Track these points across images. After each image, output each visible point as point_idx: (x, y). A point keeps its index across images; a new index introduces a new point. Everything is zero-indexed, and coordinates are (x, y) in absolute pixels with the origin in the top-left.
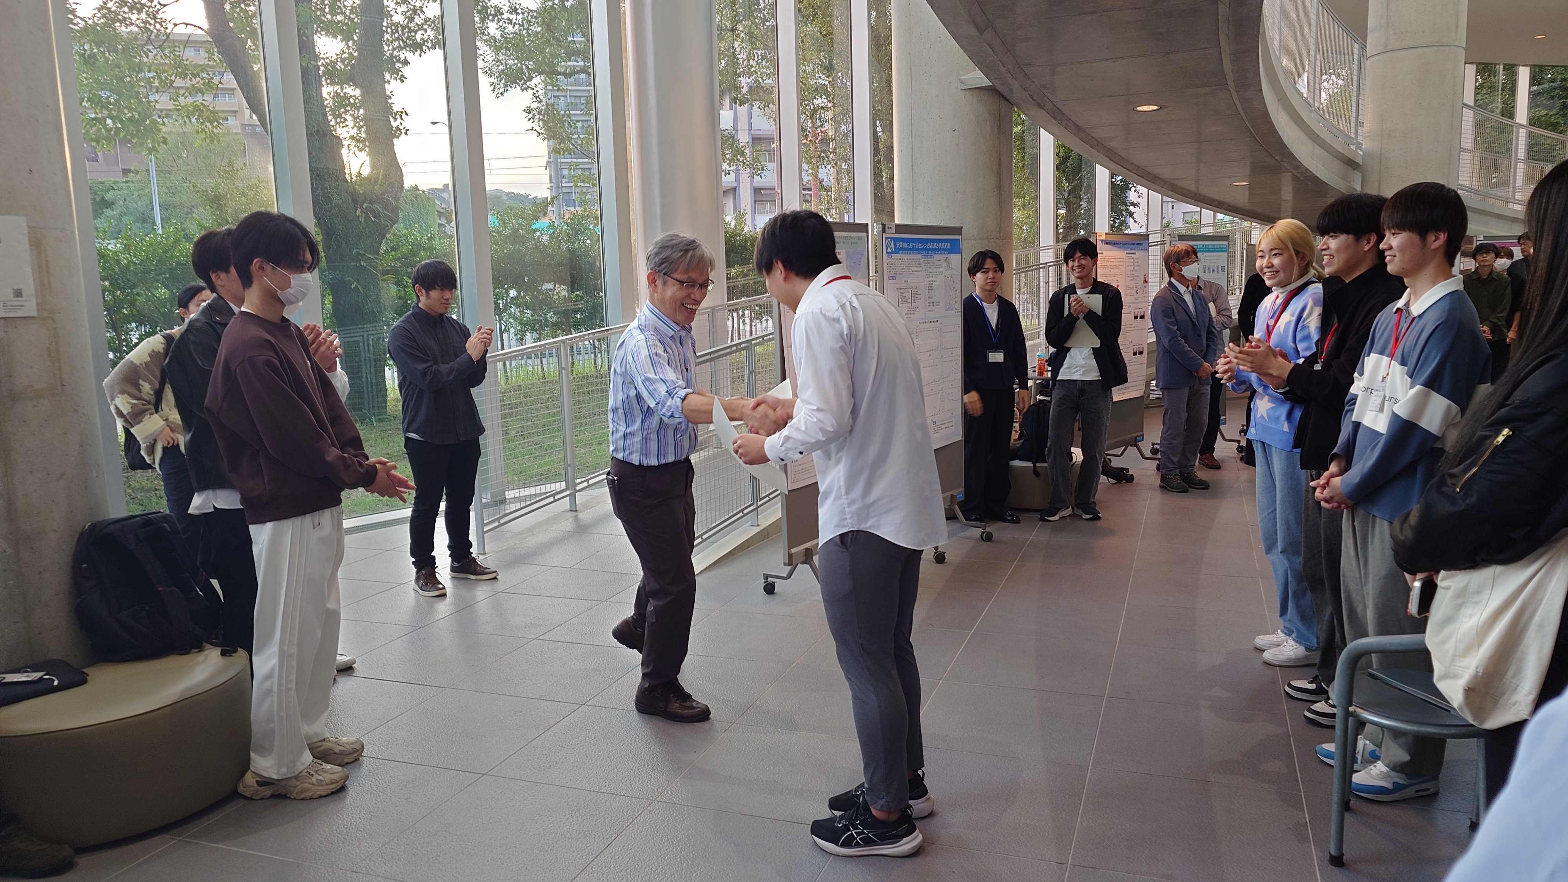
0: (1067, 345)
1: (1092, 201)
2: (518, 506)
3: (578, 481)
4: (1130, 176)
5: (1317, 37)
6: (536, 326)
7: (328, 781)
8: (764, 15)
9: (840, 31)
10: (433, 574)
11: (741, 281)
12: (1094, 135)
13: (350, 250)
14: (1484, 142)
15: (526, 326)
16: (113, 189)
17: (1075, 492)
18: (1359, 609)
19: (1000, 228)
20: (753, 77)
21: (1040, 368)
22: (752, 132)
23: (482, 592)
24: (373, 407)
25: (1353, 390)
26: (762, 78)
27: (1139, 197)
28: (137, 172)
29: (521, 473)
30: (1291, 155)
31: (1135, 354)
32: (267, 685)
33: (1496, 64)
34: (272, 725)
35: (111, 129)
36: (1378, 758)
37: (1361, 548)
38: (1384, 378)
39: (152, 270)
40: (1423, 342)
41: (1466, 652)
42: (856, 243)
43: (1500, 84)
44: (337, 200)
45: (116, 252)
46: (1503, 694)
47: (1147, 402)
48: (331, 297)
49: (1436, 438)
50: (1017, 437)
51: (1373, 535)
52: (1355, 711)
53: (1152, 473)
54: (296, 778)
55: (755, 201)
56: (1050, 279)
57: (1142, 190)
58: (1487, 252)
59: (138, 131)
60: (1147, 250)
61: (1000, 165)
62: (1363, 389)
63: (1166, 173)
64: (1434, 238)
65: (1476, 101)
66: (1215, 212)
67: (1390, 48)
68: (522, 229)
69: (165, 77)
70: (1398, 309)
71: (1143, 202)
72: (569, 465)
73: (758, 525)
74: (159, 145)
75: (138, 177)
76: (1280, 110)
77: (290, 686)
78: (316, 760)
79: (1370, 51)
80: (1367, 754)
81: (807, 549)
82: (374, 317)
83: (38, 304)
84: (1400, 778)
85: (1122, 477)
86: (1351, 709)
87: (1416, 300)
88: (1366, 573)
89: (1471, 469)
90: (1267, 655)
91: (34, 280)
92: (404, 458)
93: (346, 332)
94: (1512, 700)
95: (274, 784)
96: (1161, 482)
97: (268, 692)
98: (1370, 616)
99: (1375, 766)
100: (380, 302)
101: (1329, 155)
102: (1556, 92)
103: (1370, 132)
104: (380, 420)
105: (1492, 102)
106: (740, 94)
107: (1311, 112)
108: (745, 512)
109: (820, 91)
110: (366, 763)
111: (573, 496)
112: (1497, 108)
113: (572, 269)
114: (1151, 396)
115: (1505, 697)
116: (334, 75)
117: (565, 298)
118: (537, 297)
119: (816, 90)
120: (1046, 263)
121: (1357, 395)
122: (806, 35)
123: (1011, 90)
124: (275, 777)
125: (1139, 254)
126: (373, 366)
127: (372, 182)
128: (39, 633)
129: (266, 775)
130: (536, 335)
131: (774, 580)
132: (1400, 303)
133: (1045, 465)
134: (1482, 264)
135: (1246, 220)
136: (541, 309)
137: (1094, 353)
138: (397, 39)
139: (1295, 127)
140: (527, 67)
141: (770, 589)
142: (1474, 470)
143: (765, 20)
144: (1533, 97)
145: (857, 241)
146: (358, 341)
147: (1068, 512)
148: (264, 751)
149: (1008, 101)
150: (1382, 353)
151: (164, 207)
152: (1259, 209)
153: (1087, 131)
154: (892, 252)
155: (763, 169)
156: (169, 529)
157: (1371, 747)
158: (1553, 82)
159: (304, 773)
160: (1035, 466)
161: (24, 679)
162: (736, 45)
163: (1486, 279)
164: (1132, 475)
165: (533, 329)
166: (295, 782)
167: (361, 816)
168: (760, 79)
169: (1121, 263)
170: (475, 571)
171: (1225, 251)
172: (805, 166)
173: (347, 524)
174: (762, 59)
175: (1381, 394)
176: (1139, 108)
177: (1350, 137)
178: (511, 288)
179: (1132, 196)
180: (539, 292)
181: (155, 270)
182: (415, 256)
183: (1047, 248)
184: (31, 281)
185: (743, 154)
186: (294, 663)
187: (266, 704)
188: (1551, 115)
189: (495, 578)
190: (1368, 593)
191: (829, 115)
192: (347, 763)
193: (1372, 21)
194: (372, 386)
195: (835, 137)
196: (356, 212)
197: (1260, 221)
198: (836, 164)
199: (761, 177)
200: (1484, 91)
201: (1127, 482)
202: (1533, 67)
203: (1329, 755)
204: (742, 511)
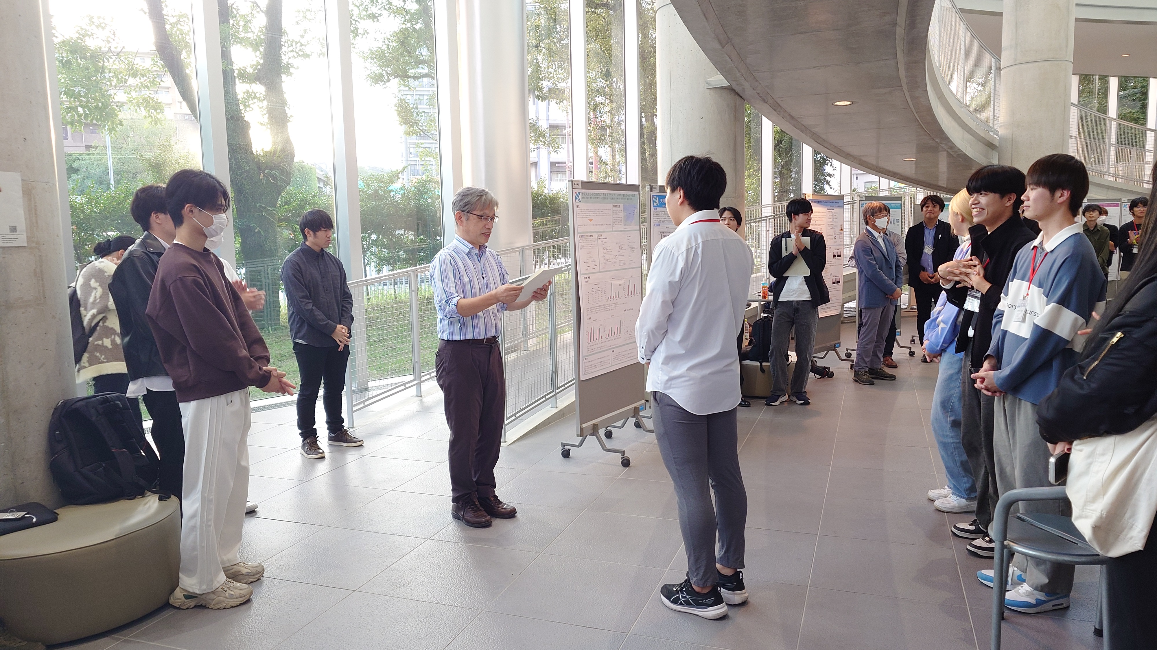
0: (784, 275)
1: (799, 173)
2: (378, 392)
3: (422, 374)
4: (830, 153)
5: (965, 53)
6: (391, 261)
7: (238, 596)
8: (560, 36)
9: (616, 48)
10: (315, 442)
11: (542, 229)
12: (803, 123)
13: (255, 204)
14: (1086, 131)
15: (382, 261)
16: (79, 159)
17: (791, 384)
18: (1008, 470)
19: (736, 190)
20: (552, 81)
21: (764, 293)
22: (550, 122)
23: (352, 456)
24: (271, 319)
25: (1000, 307)
26: (558, 81)
27: (834, 170)
28: (97, 148)
29: (379, 368)
30: (947, 139)
31: (834, 283)
32: (192, 523)
33: (1093, 75)
34: (195, 553)
35: (81, 115)
36: (1024, 581)
37: (1010, 424)
38: (1024, 297)
39: (108, 217)
40: (1056, 271)
41: (1094, 499)
42: (631, 199)
43: (1097, 90)
44: (245, 167)
45: (81, 204)
46: (1122, 532)
47: (842, 319)
48: (240, 238)
49: (1067, 342)
50: (747, 343)
51: (1019, 414)
52: (1009, 545)
53: (846, 371)
54: (213, 592)
55: (551, 172)
56: (770, 229)
57: (836, 163)
58: (1093, 211)
59: (101, 116)
60: (842, 207)
61: (735, 144)
62: (1010, 306)
63: (854, 151)
64: (1060, 195)
65: (1079, 101)
66: (890, 180)
67: (1018, 62)
68: (381, 190)
69: (121, 77)
70: (1035, 247)
71: (837, 174)
72: (417, 362)
73: (557, 407)
74: (117, 127)
75: (97, 151)
76: (939, 105)
77: (209, 523)
78: (229, 580)
79: (1003, 63)
80: (1015, 578)
81: (594, 425)
82: (271, 253)
83: (27, 237)
84: (1041, 596)
85: (825, 373)
86: (1006, 543)
87: (1048, 240)
88: (1015, 443)
89: (1093, 363)
90: (938, 503)
91: (25, 219)
92: (293, 357)
93: (251, 264)
94: (1129, 536)
95: (197, 597)
96: (854, 376)
97: (194, 527)
98: (1017, 474)
99: (1022, 587)
100: (276, 242)
101: (974, 139)
102: (1137, 96)
103: (1004, 122)
104: (275, 329)
105: (1091, 103)
106: (542, 93)
107: (961, 107)
108: (547, 397)
109: (600, 92)
110: (266, 582)
111: (419, 385)
112: (1095, 107)
113: (419, 219)
114: (844, 315)
115: (1124, 533)
116: (244, 76)
117: (412, 241)
118: (391, 240)
119: (598, 91)
120: (767, 217)
121: (1004, 311)
122: (590, 51)
123: (744, 89)
124: (198, 592)
125: (836, 210)
126: (271, 289)
127: (272, 154)
128: (23, 483)
129: (191, 591)
130: (391, 268)
131: (569, 447)
132: (1036, 242)
133: (768, 364)
134: (1090, 219)
135: (914, 187)
136: (395, 248)
137: (805, 280)
138: (292, 51)
139: (951, 119)
140: (387, 73)
141: (566, 454)
142: (1096, 363)
143: (561, 40)
144: (1120, 99)
145: (632, 197)
146: (261, 271)
147: (786, 397)
148: (190, 573)
149: (741, 97)
150: (1022, 279)
151: (116, 173)
152: (922, 178)
153: (798, 120)
154: (657, 206)
155: (558, 147)
156: (121, 406)
157: (1018, 572)
158: (1135, 89)
159: (219, 589)
160: (761, 365)
161: (10, 517)
162: (539, 57)
163: (1092, 230)
164: (832, 372)
165: (389, 264)
166: (212, 596)
167: (262, 622)
168: (557, 82)
169: (824, 216)
170: (346, 440)
171: (899, 208)
172: (590, 146)
173: (253, 404)
174: (559, 68)
175: (1023, 309)
176: (837, 103)
177: (990, 126)
178: (372, 233)
179: (828, 169)
180: (393, 236)
181: (110, 217)
182: (302, 209)
183: (767, 206)
184: (23, 220)
185: (544, 136)
186: (213, 507)
187: (191, 537)
188: (1134, 113)
189: (361, 445)
190: (1016, 458)
191: (607, 109)
192: (252, 582)
193: (1005, 42)
194: (270, 304)
195: (611, 125)
196: (259, 176)
197: (923, 187)
198: (612, 144)
199: (557, 153)
200: (1085, 95)
201: (829, 377)
202: (1120, 77)
203: (990, 579)
204: (545, 396)
